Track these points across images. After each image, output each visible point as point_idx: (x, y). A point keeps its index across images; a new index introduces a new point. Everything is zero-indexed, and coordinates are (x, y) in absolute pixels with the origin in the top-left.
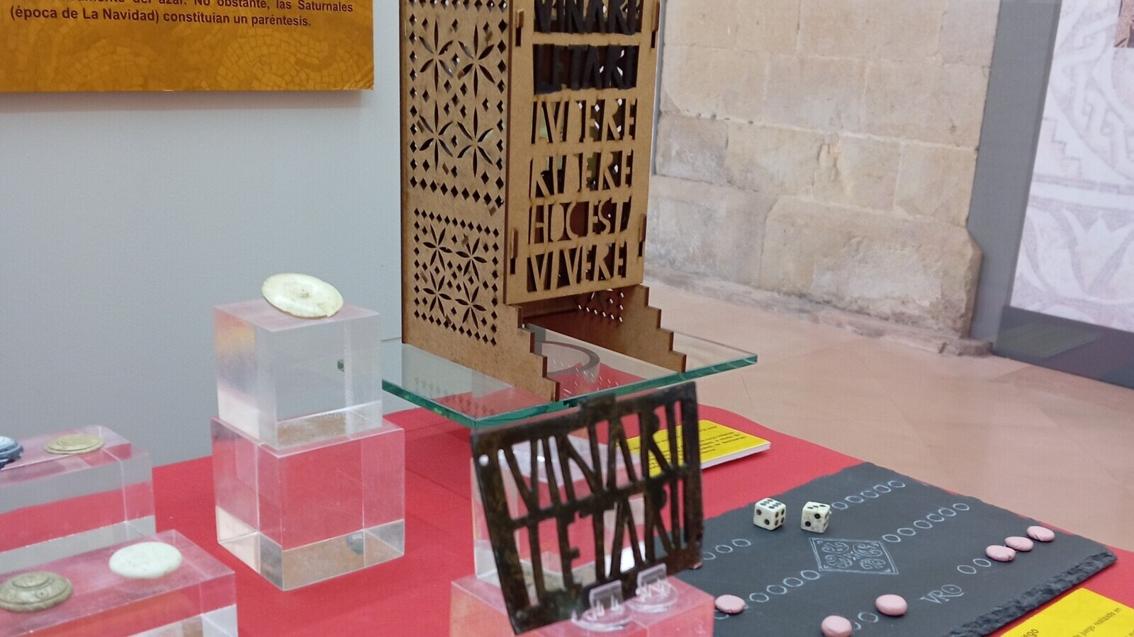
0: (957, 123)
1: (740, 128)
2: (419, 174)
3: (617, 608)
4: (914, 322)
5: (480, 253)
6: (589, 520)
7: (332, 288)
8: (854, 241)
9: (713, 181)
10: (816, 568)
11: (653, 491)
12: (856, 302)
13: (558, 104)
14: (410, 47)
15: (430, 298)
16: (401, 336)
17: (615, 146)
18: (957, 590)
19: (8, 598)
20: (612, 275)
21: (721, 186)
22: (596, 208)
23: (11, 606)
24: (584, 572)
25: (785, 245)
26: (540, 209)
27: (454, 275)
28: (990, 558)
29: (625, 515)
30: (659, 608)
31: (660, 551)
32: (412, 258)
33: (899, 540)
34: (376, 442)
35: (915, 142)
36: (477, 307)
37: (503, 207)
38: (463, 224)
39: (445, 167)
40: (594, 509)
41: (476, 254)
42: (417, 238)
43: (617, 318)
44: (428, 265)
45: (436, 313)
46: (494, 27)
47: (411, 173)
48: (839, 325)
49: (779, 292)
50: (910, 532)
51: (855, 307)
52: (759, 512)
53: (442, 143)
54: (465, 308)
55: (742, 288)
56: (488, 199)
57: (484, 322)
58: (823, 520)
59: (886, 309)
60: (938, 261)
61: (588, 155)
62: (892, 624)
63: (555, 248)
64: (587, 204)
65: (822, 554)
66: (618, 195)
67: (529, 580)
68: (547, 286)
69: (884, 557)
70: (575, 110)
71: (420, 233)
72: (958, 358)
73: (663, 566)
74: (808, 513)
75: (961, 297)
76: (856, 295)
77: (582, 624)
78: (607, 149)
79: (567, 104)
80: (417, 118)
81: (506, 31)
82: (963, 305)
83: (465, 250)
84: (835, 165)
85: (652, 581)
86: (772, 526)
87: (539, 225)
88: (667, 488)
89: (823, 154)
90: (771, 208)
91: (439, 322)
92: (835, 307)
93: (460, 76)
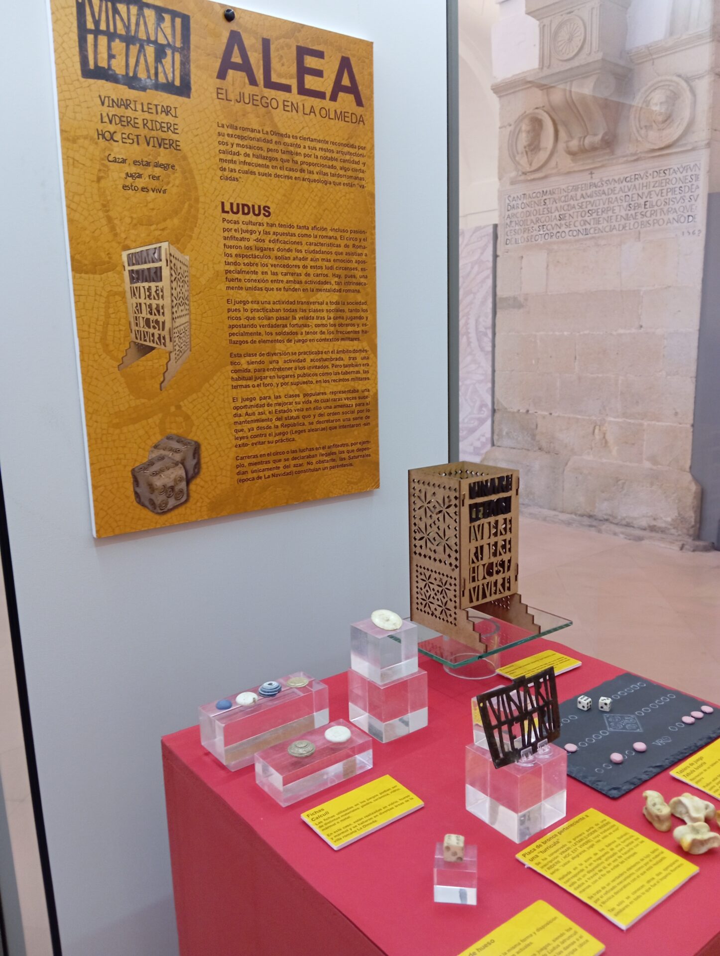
0: (678, 410)
1: (544, 417)
2: (418, 550)
3: (531, 757)
4: (663, 531)
5: (448, 586)
6: (519, 724)
7: (396, 615)
8: (620, 482)
9: (530, 449)
10: (606, 729)
11: (541, 710)
12: (624, 519)
13: (479, 526)
14: (413, 499)
15: (424, 603)
16: (409, 616)
17: (503, 537)
18: (668, 739)
19: (295, 752)
20: (504, 590)
21: (535, 451)
22: (496, 564)
23: (297, 755)
24: (518, 744)
25: (577, 486)
26: (474, 568)
27: (436, 594)
28: (683, 723)
29: (531, 722)
30: (547, 756)
31: (545, 733)
32: (415, 584)
33: (643, 714)
34: (414, 679)
35: (653, 422)
36: (446, 608)
37: (458, 569)
38: (439, 573)
39: (430, 549)
40: (520, 720)
41: (446, 587)
42: (417, 577)
43: (507, 607)
44: (423, 588)
45: (427, 609)
46: (452, 498)
47: (414, 549)
48: (615, 534)
49: (576, 514)
50: (648, 710)
51: (624, 522)
52: (580, 703)
53: (429, 539)
54: (441, 609)
55: (553, 513)
56: (451, 564)
57: (450, 615)
58: (608, 706)
59: (644, 523)
60: (674, 493)
61: (492, 543)
62: (640, 756)
63: (480, 583)
64: (493, 563)
65: (609, 722)
66: (506, 557)
67: (500, 749)
68: (478, 600)
69: (636, 723)
70: (486, 527)
71: (418, 574)
72: (692, 554)
73: (546, 740)
74: (602, 703)
75: (691, 515)
76: (624, 515)
77: (518, 764)
78: (500, 540)
79: (483, 525)
80: (417, 527)
81: (458, 500)
82: (693, 520)
83: (441, 584)
84: (604, 437)
85: (543, 746)
86: (586, 709)
87: (474, 575)
88: (546, 709)
89: (597, 431)
90: (567, 464)
91: (428, 613)
92: (611, 523)
93: (437, 514)
